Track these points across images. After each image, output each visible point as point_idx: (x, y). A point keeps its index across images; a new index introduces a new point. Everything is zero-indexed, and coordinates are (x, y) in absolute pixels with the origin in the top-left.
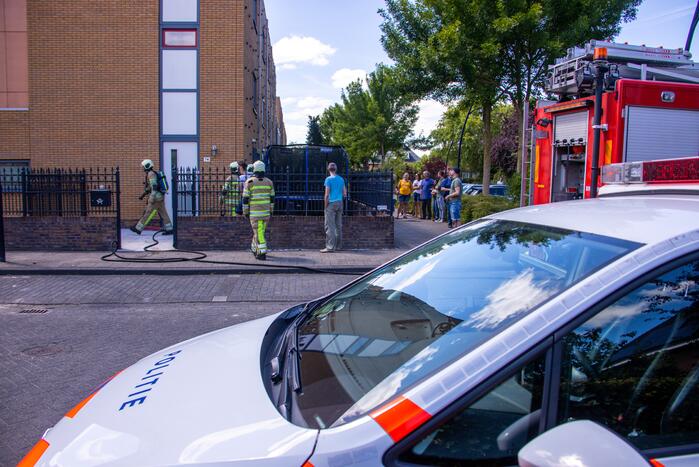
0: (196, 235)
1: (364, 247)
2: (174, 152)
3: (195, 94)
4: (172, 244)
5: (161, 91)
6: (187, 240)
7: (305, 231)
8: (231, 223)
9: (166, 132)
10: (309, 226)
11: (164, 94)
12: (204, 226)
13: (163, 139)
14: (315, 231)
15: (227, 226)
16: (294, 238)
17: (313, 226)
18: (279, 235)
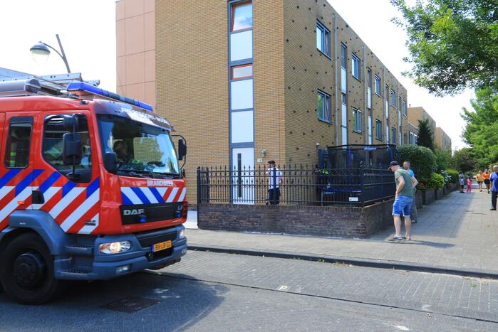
0: (211, 218)
1: (337, 235)
2: (239, 155)
3: (252, 112)
4: (196, 223)
5: (230, 111)
6: (205, 221)
7: (288, 219)
8: (233, 209)
9: (234, 141)
10: (289, 214)
11: (232, 114)
12: (216, 211)
13: (232, 146)
14: (295, 219)
15: (231, 211)
16: (279, 223)
17: (294, 214)
18: (267, 220)
